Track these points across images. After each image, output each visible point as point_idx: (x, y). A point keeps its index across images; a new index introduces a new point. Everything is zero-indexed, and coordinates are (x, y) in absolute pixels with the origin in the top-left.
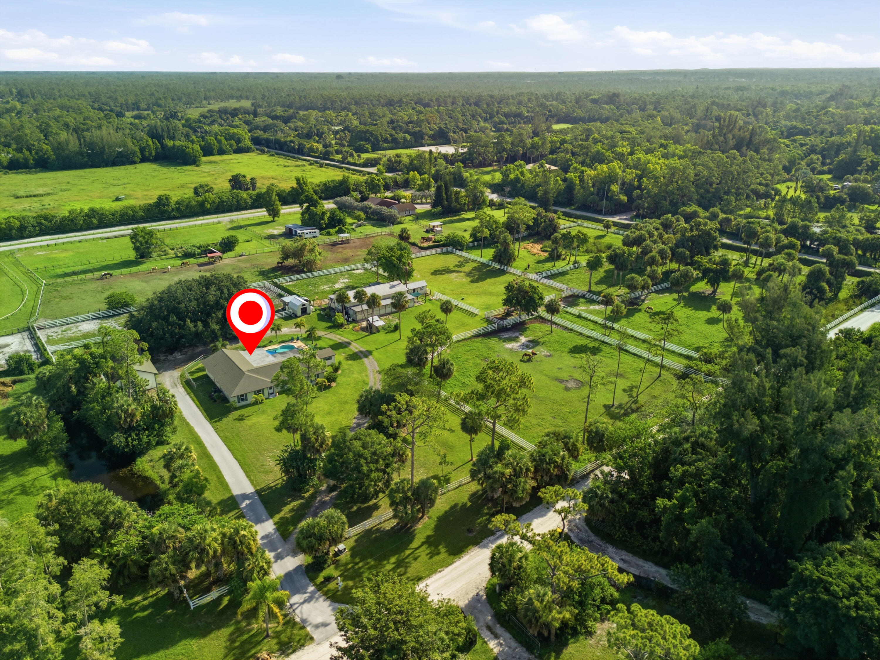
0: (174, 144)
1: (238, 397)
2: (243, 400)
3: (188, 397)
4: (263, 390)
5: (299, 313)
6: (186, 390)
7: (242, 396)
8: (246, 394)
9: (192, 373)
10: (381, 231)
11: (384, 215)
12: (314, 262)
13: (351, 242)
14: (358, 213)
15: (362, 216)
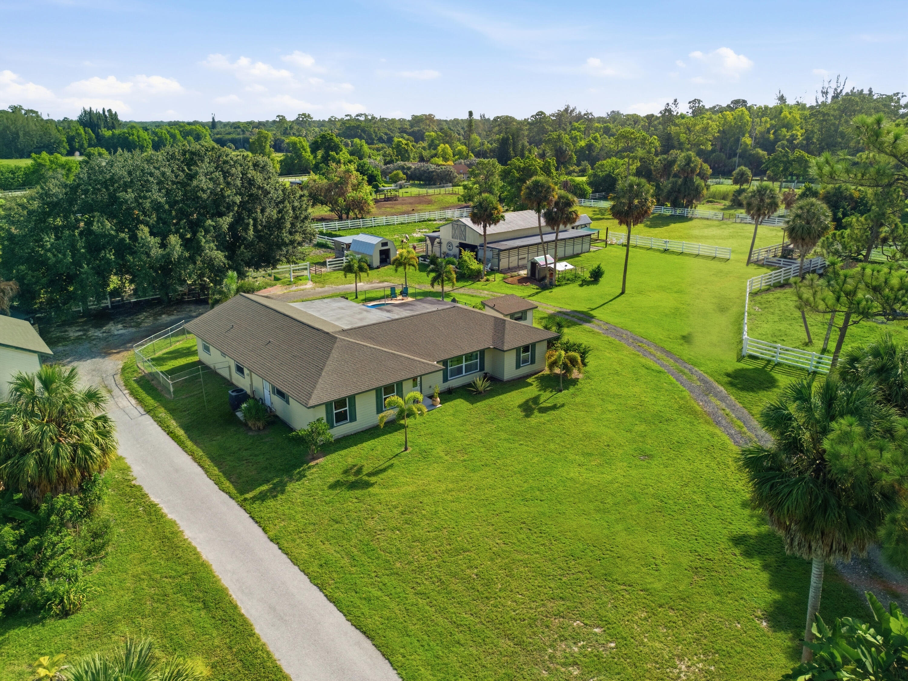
0: (113, 134)
1: (328, 405)
2: (341, 418)
3: (148, 421)
4: (400, 384)
5: (376, 261)
6: (141, 402)
7: (340, 403)
8: (352, 398)
9: (159, 361)
10: (437, 191)
11: (434, 174)
12: (366, 202)
13: (400, 200)
14: (395, 172)
15: (401, 175)
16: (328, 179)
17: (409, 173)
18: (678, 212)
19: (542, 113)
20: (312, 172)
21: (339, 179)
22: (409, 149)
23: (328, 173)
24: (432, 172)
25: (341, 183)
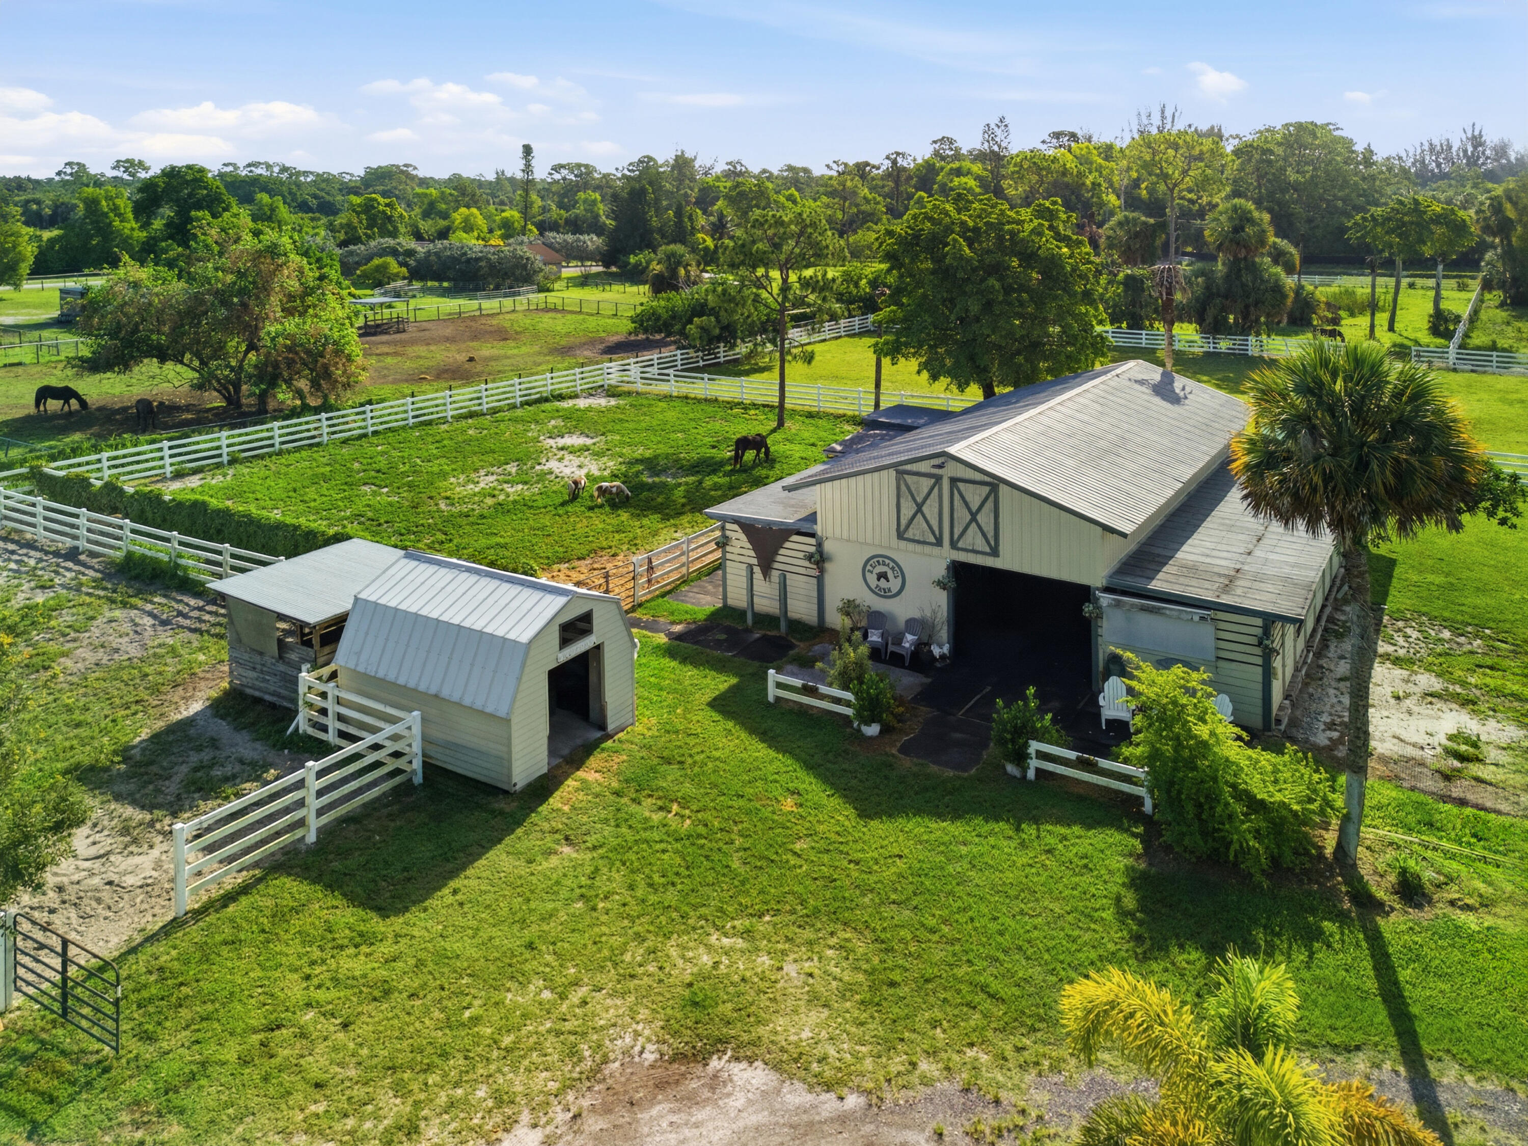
10: (508, 303)
11: (483, 264)
12: (338, 352)
13: (411, 328)
14: (377, 261)
15: (394, 266)
16: (191, 278)
17: (412, 263)
18: (1224, 345)
19: (650, 159)
20: (126, 258)
21: (230, 278)
22: (396, 215)
23: (189, 261)
24: (478, 259)
25: (242, 292)
